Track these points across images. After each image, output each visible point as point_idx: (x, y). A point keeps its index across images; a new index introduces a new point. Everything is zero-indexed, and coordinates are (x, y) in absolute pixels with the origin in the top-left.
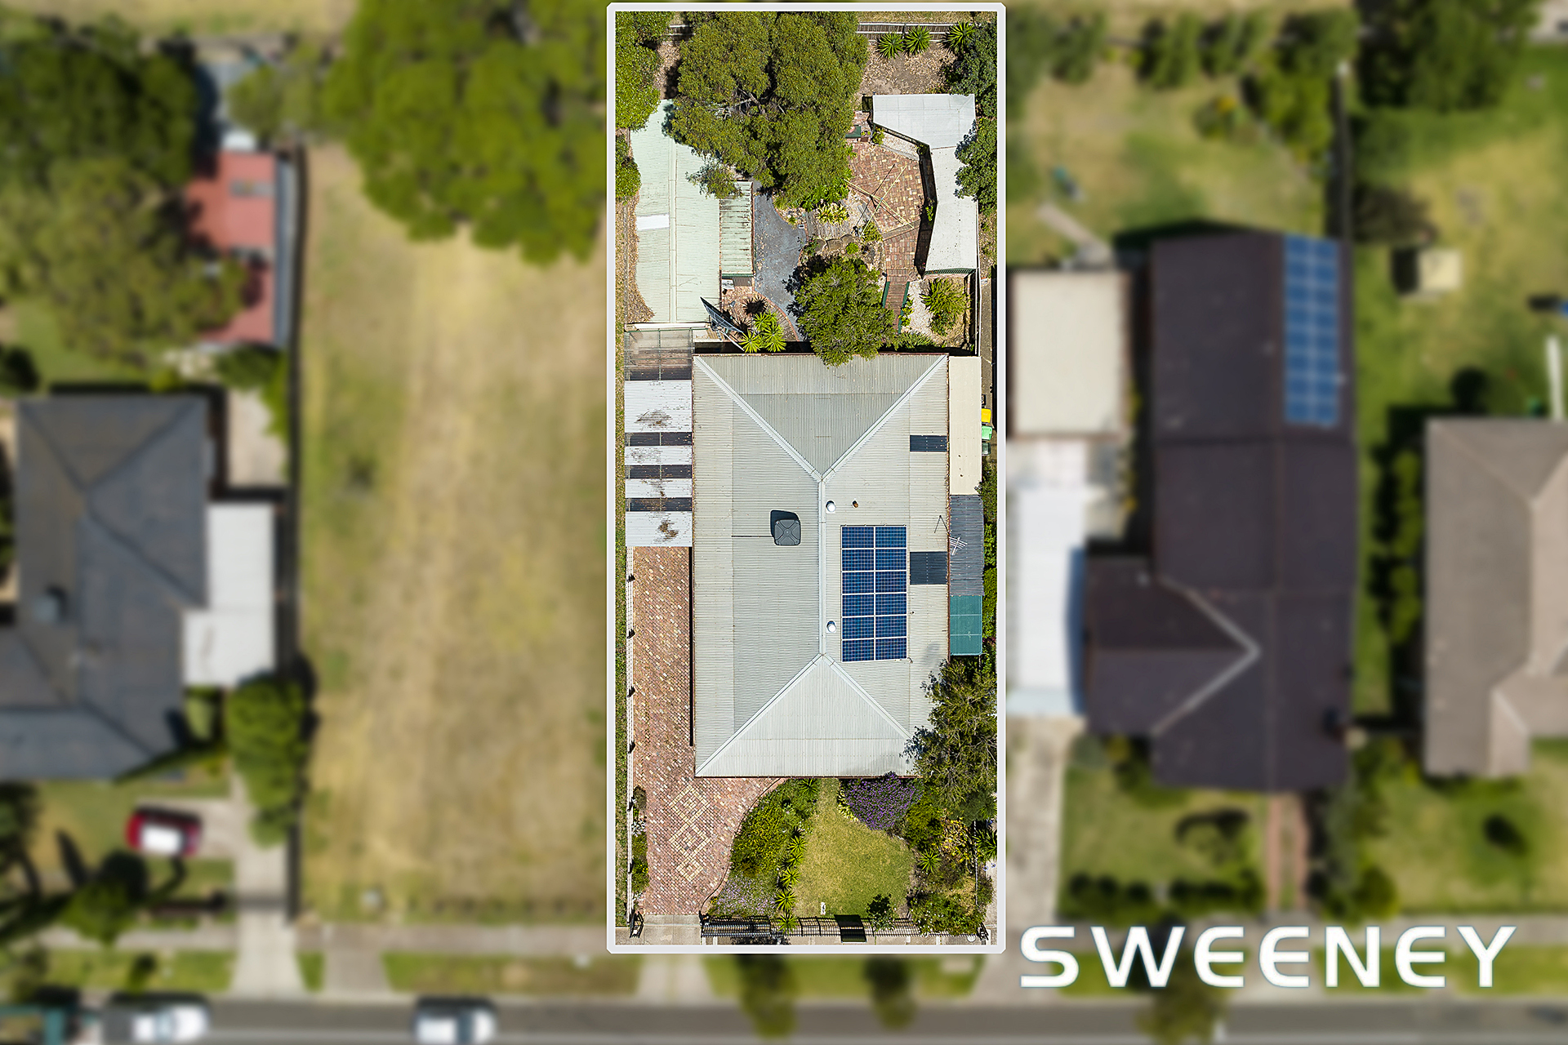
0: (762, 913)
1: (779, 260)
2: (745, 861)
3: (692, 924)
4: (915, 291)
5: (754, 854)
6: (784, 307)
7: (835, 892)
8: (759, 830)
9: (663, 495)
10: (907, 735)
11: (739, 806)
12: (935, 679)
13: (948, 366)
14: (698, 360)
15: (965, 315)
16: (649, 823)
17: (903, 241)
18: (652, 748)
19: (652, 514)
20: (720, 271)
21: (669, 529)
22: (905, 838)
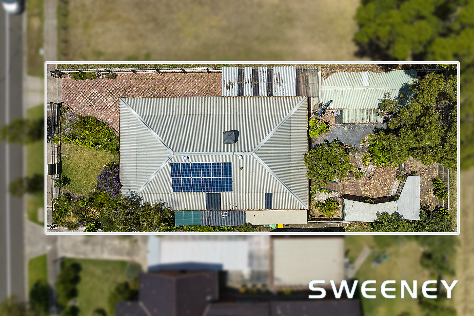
0: (63, 130)
1: (347, 136)
2: (85, 122)
3: (58, 99)
4: (333, 195)
5: (88, 126)
6: (326, 138)
7: (72, 162)
8: (99, 128)
9: (245, 83)
10: (138, 192)
11: (109, 119)
12: (164, 205)
13: (303, 209)
14: (305, 99)
15: (323, 216)
16: (102, 80)
17: (355, 189)
18: (135, 81)
19: (237, 79)
20: (344, 109)
21: (230, 86)
22: (95, 192)
